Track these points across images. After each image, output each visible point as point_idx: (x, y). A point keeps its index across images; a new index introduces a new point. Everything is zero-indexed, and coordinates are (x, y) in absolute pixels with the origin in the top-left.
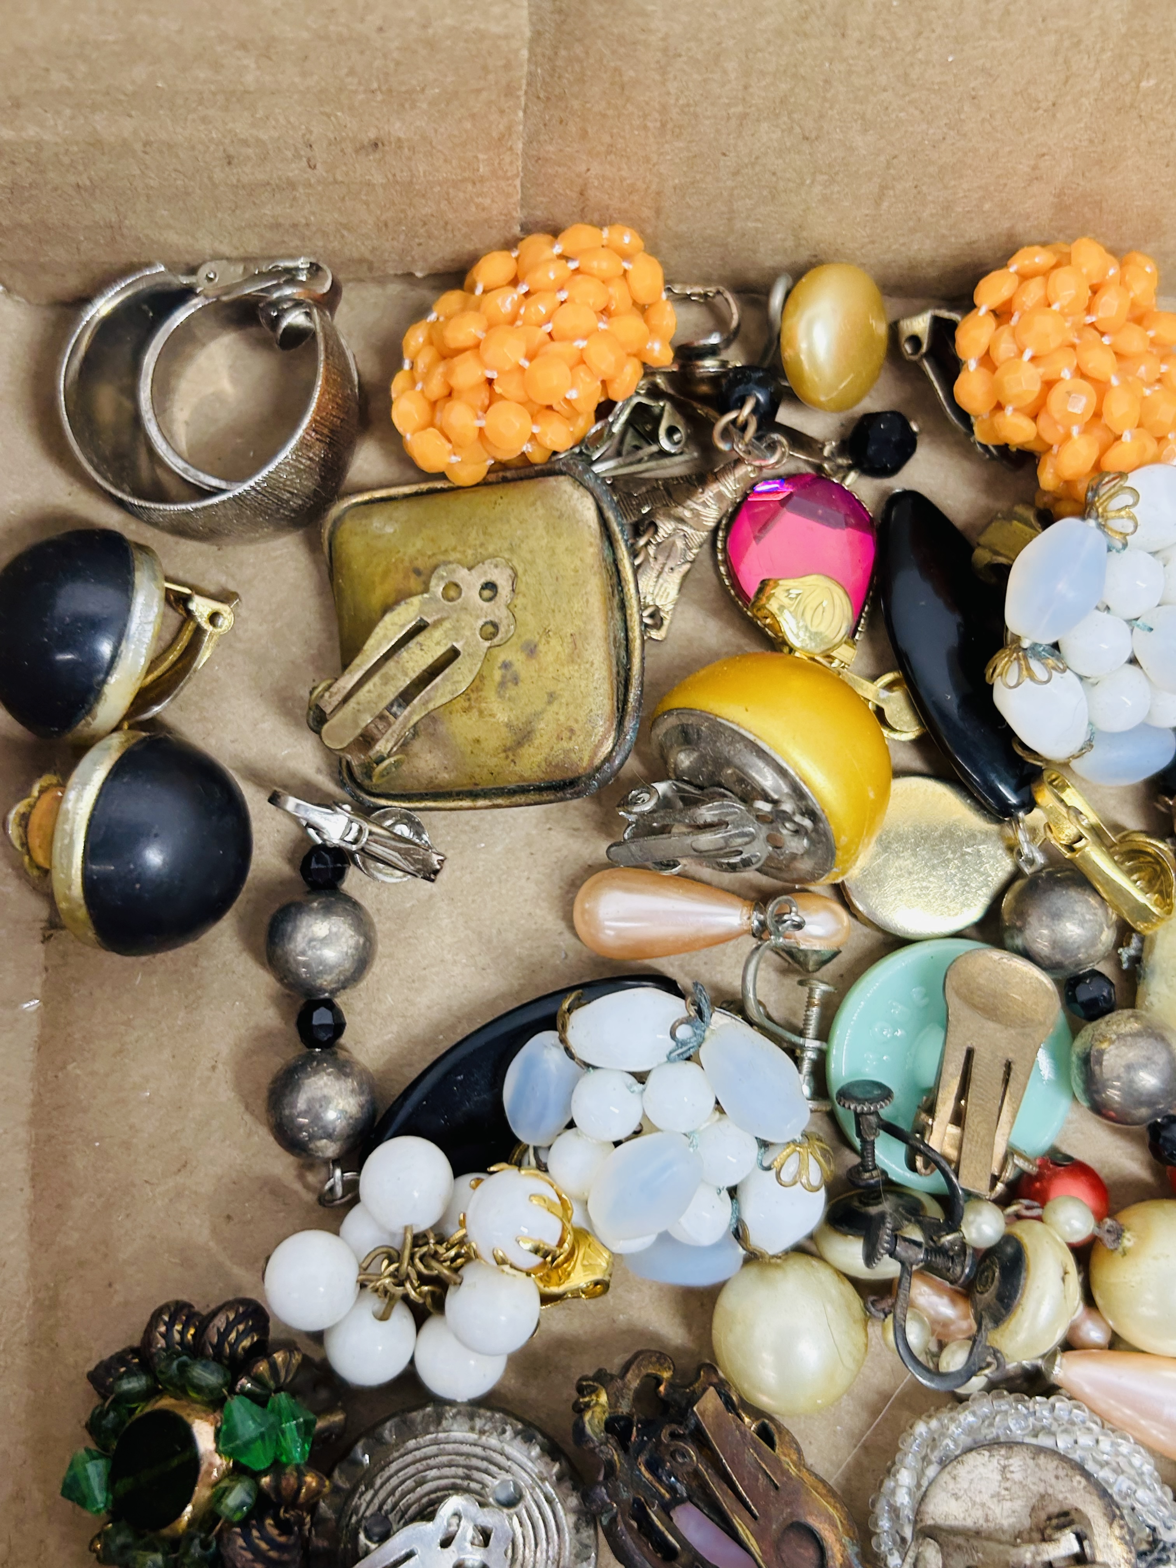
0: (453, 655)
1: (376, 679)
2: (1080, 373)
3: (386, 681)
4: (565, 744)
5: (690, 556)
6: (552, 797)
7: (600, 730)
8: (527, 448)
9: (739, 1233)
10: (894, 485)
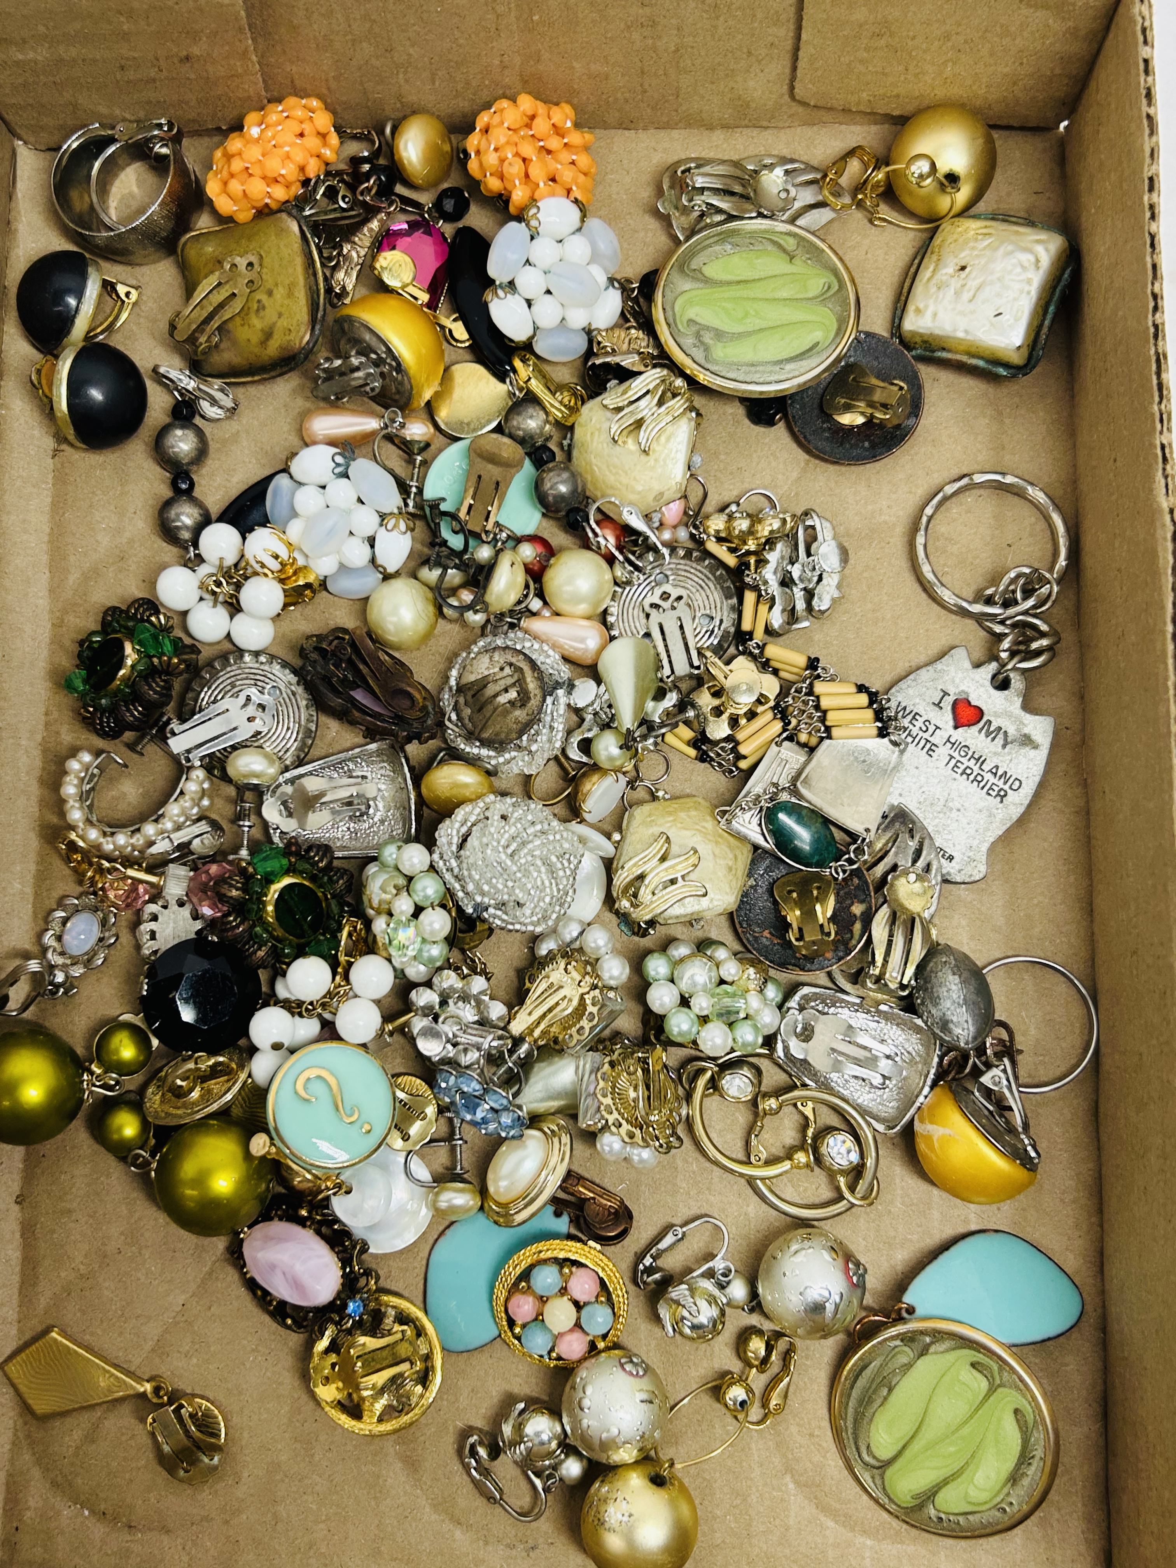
0: (234, 295)
1: (198, 308)
2: (517, 154)
3: (202, 309)
4: (288, 338)
5: (361, 261)
6: (286, 369)
7: (303, 330)
8: (267, 201)
9: (373, 560)
10: (460, 225)
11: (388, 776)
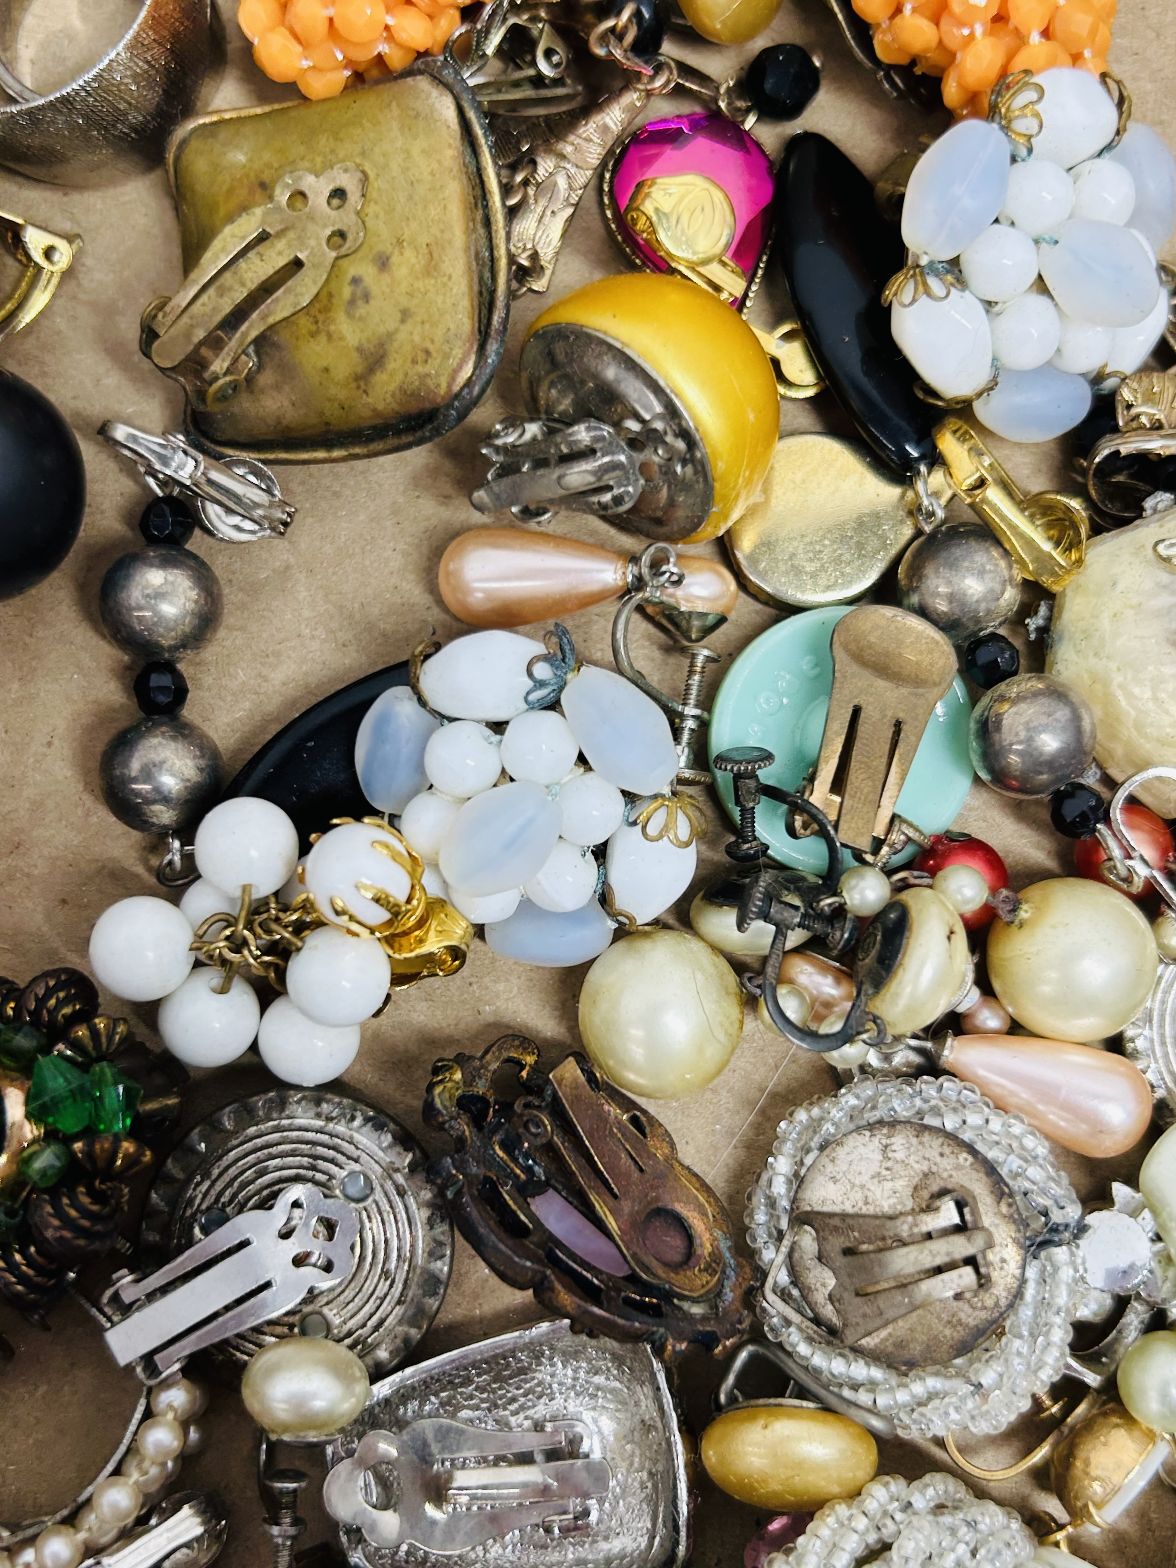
0: (297, 264)
1: (211, 291)
3: (221, 294)
4: (420, 369)
5: (574, 199)
6: (410, 439)
7: (458, 352)
8: (383, 48)
9: (604, 898)
10: (796, 127)
11: (613, 1391)
